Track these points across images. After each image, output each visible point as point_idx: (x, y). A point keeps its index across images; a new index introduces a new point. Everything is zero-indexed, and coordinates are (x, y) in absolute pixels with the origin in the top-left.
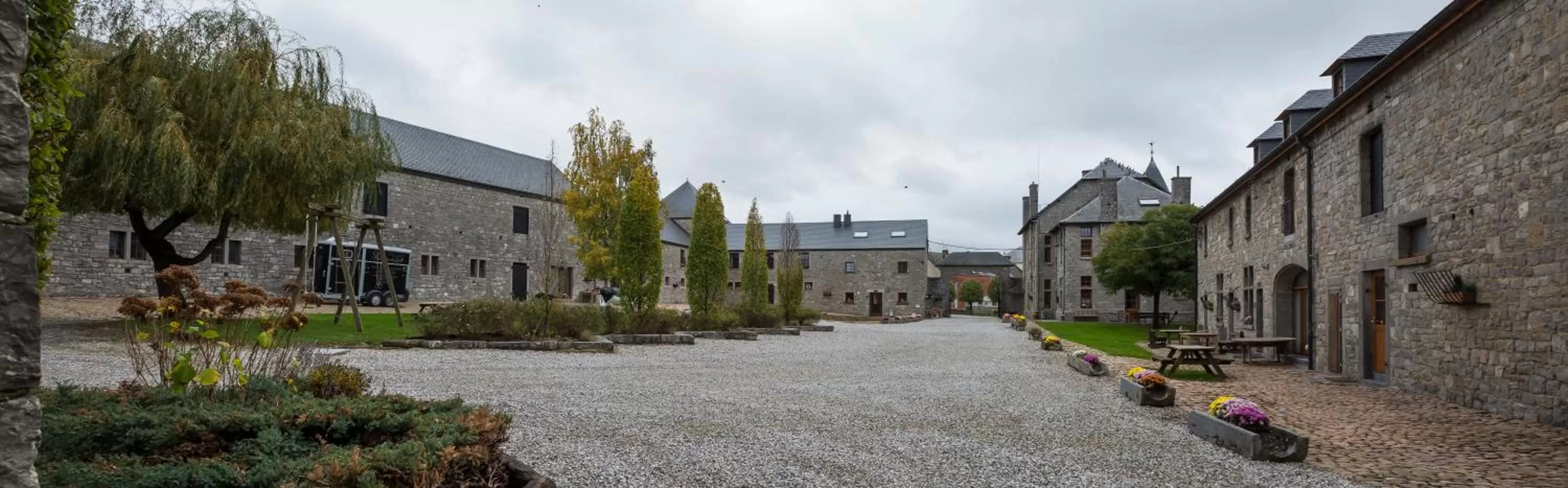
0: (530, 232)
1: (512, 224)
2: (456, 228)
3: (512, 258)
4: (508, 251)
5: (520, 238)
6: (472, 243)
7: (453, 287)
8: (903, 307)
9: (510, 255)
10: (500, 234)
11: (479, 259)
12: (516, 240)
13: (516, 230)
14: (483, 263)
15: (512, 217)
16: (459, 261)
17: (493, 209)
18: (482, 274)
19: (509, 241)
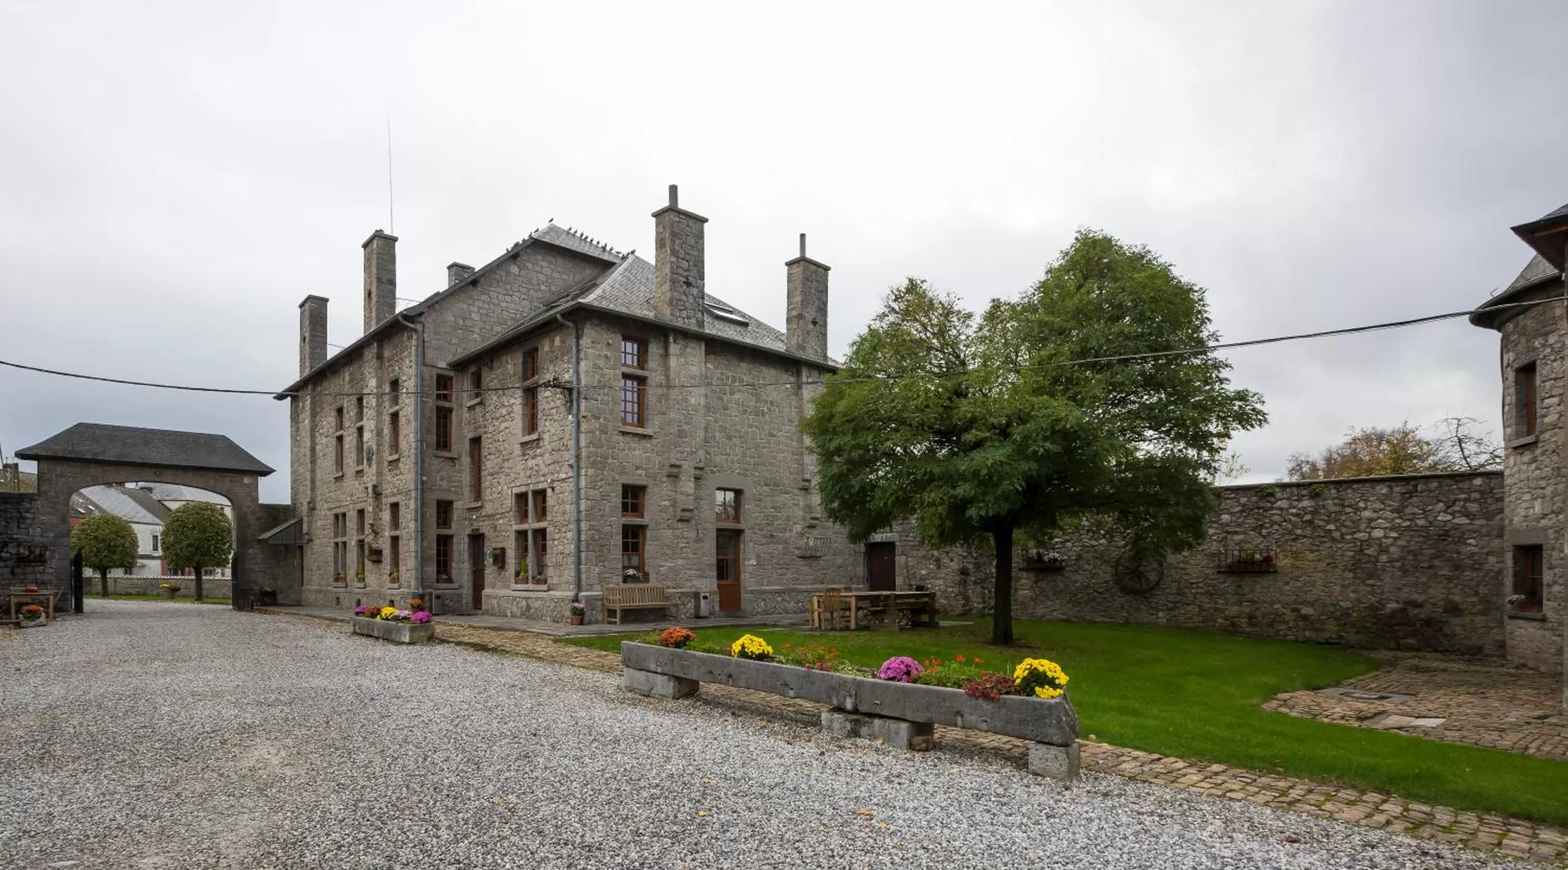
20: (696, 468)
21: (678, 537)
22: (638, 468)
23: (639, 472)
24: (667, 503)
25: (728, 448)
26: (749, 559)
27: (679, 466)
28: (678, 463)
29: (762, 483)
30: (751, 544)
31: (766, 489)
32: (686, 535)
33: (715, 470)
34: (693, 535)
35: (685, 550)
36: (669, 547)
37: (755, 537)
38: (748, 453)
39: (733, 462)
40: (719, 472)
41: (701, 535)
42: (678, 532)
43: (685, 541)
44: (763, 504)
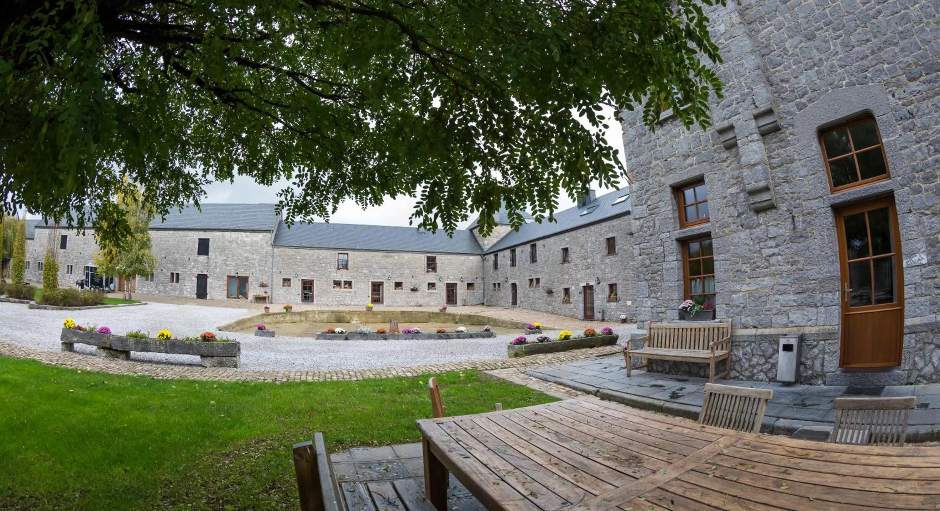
0: (210, 254)
1: (197, 250)
2: (163, 256)
3: (196, 272)
4: (194, 267)
5: (203, 258)
6: (172, 263)
7: (161, 288)
8: (613, 304)
9: (195, 270)
10: (188, 257)
11: (175, 272)
12: (199, 260)
13: (200, 253)
14: (178, 274)
15: (197, 246)
16: (164, 274)
17: (185, 242)
18: (178, 281)
19: (195, 261)
20: (757, 117)
21: (760, 240)
22: (687, 156)
23: (689, 161)
24: (734, 190)
25: (815, 52)
26: (912, 254)
27: (731, 128)
28: (726, 124)
29: (904, 78)
30: (911, 218)
31: (914, 86)
32: (773, 231)
33: (804, 100)
34: (785, 231)
35: (773, 260)
36: (747, 260)
37: (917, 200)
38: (853, 39)
39: (832, 70)
40: (810, 100)
41: (800, 226)
42: (758, 232)
43: (772, 243)
44: (918, 122)
